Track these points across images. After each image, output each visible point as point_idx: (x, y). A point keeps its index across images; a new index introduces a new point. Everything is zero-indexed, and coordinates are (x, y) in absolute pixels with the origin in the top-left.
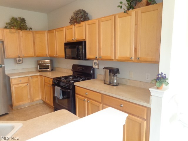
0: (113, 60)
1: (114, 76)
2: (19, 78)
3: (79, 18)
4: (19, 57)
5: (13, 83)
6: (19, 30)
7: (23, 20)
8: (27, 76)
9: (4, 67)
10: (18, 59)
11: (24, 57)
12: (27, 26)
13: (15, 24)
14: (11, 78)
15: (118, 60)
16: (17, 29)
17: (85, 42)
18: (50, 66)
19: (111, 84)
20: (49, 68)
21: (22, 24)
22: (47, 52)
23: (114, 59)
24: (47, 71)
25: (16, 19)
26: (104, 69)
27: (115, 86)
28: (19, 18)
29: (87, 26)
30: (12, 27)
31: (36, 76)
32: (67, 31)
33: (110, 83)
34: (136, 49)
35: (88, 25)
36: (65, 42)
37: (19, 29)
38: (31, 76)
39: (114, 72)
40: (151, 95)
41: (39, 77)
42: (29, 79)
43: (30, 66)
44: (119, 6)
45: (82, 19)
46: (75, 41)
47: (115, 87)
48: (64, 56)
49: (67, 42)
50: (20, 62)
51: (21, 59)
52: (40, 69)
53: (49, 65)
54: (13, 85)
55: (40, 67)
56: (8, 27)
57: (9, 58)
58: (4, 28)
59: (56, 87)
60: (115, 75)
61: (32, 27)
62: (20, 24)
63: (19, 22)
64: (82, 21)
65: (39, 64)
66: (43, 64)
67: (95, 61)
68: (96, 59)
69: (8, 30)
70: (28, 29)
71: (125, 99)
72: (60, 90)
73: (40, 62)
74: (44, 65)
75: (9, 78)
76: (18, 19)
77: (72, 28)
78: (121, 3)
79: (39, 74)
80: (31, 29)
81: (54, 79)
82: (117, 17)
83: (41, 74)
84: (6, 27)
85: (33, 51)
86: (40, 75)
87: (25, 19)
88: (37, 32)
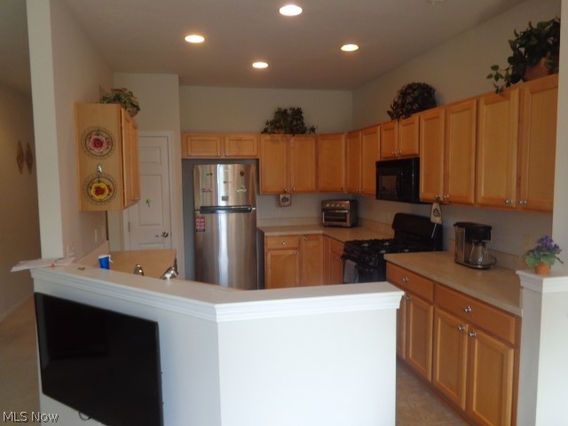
0: (472, 204)
1: (477, 244)
2: (281, 236)
3: (408, 103)
4: (285, 192)
5: (269, 247)
6: (288, 136)
7: (298, 113)
8: (296, 233)
9: (255, 211)
10: (281, 196)
11: (293, 193)
12: (306, 125)
13: (282, 123)
14: (266, 234)
15: (483, 205)
16: (286, 133)
17: (417, 160)
18: (348, 216)
19: (469, 264)
20: (345, 221)
21: (295, 123)
22: (342, 182)
23: (473, 202)
24: (341, 227)
25: (286, 111)
26: (455, 225)
27: (479, 269)
28: (291, 109)
29: (423, 123)
30: (276, 131)
31: (316, 237)
32: (383, 133)
33: (467, 261)
34: (519, 178)
35: (426, 120)
36: (379, 159)
37: (290, 133)
38: (305, 235)
39: (476, 234)
40: (523, 288)
41: (321, 239)
42: (300, 242)
43: (305, 213)
44: (490, 76)
45: (416, 106)
46: (400, 158)
47: (479, 273)
48: (375, 193)
49: (383, 160)
50: (287, 203)
51: (287, 196)
52: (325, 220)
53: (345, 214)
54: (269, 250)
55: (328, 217)
56: (269, 130)
57: (265, 193)
58: (262, 133)
59: (348, 261)
60: (480, 242)
61: (315, 127)
62: (292, 122)
63: (289, 119)
64: (415, 111)
65: (324, 210)
66: (333, 209)
67: (435, 206)
68: (438, 200)
69: (267, 137)
70: (308, 132)
71: (475, 296)
72: (353, 268)
73: (328, 205)
74: (337, 211)
75: (262, 234)
76: (289, 112)
77: (393, 128)
78: (495, 68)
79: (321, 232)
80: (313, 130)
81: (348, 243)
82: (482, 102)
83: (326, 233)
84: (265, 131)
85: (314, 179)
86: (324, 235)
87: (302, 110)
88: (324, 136)
